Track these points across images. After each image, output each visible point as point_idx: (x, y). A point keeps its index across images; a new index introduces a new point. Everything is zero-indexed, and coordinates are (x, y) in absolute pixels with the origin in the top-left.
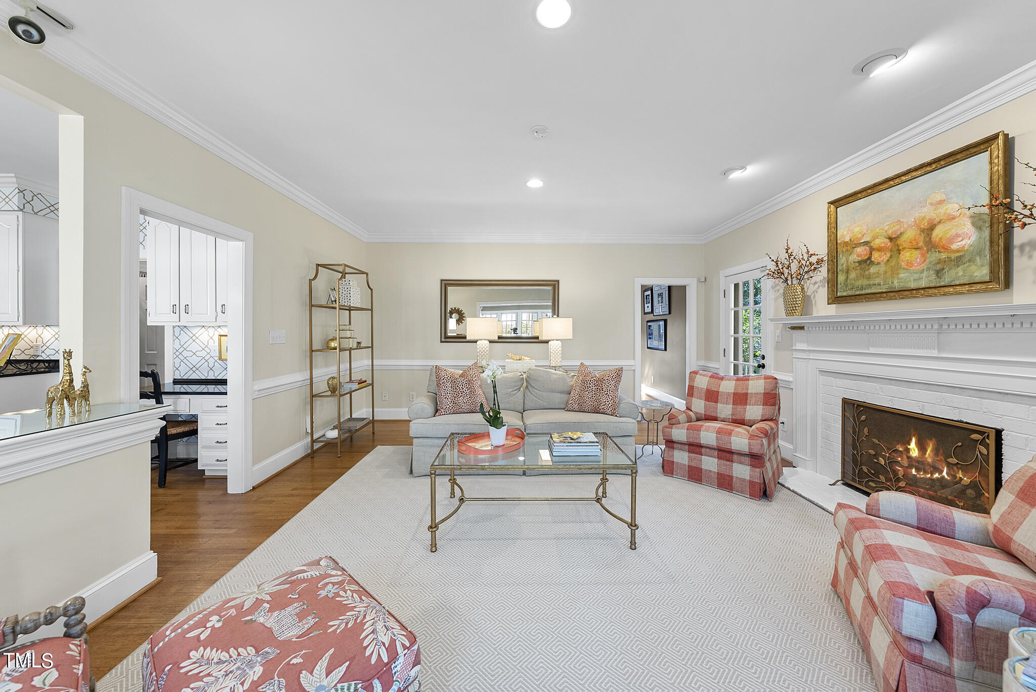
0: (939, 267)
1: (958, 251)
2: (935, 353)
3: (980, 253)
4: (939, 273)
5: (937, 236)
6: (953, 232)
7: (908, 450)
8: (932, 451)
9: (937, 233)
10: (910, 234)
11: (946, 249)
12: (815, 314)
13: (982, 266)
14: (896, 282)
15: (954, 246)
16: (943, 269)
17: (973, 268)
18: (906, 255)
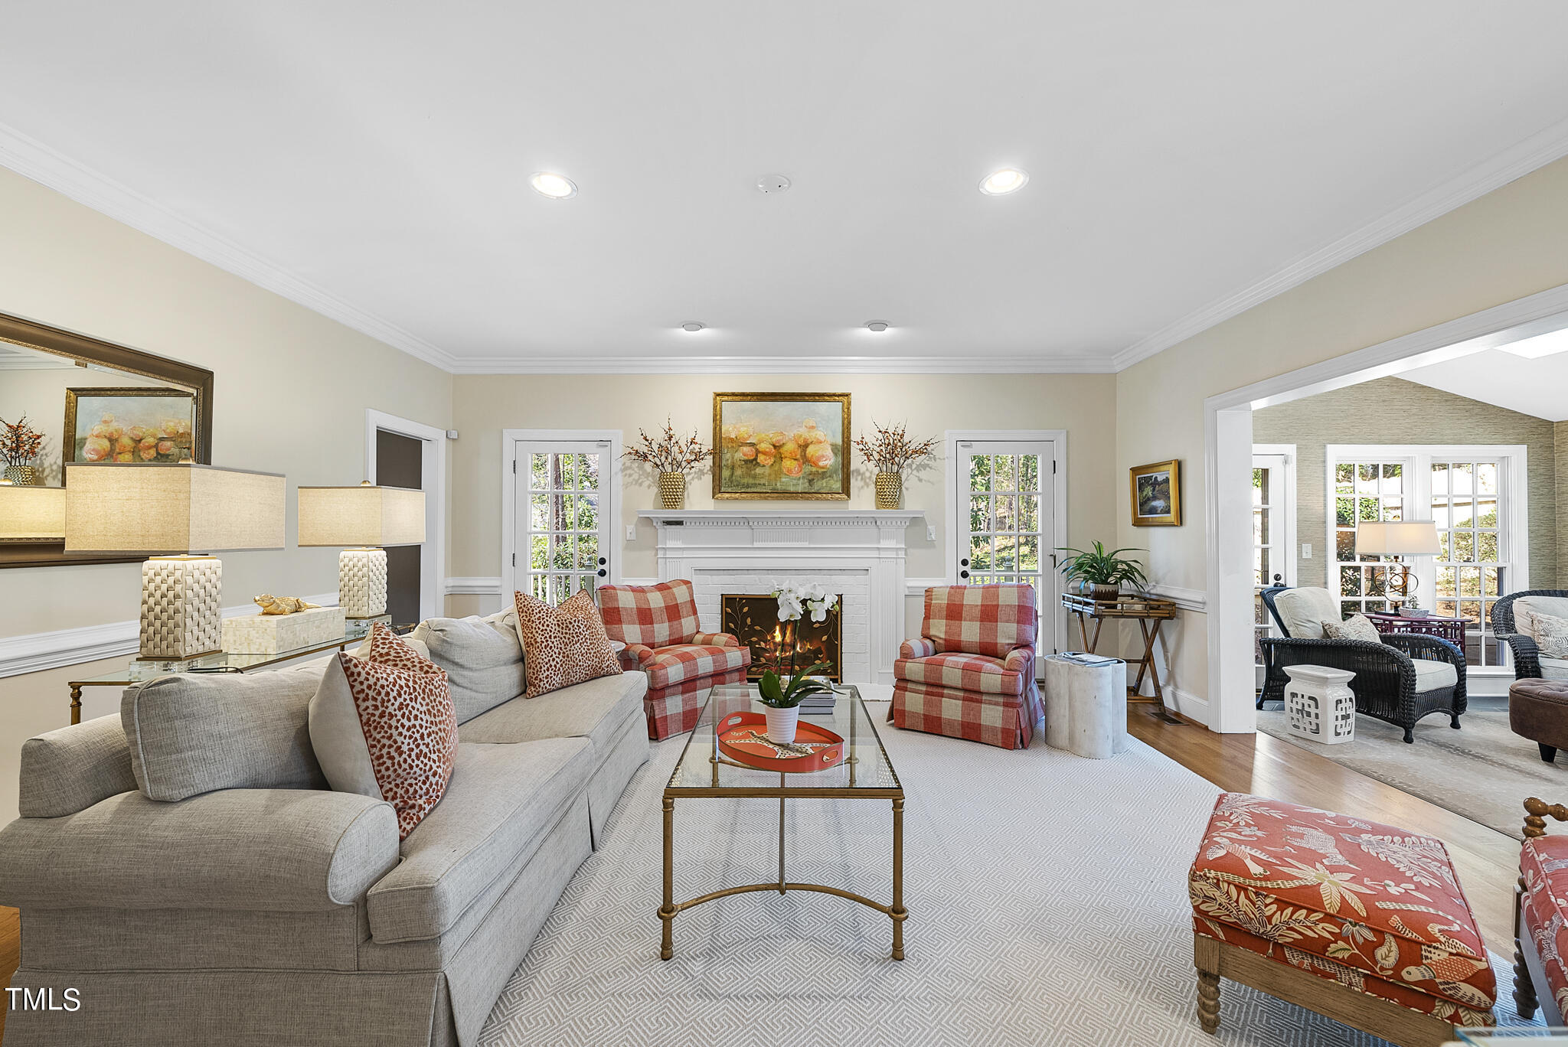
0: (811, 477)
1: (823, 468)
2: (806, 545)
3: (836, 472)
4: (810, 481)
5: (810, 453)
6: (820, 453)
7: (774, 637)
8: (790, 633)
9: (810, 450)
10: (790, 447)
11: (816, 465)
12: (687, 507)
13: (837, 481)
14: (778, 484)
15: (821, 464)
16: (813, 480)
17: (832, 481)
18: (788, 464)
